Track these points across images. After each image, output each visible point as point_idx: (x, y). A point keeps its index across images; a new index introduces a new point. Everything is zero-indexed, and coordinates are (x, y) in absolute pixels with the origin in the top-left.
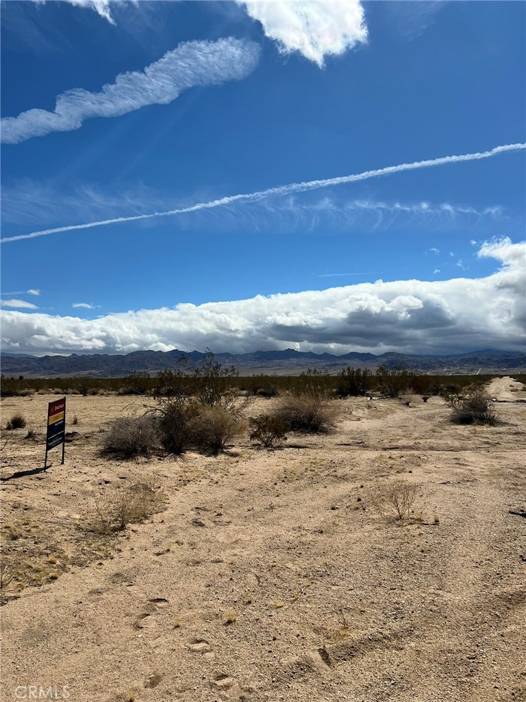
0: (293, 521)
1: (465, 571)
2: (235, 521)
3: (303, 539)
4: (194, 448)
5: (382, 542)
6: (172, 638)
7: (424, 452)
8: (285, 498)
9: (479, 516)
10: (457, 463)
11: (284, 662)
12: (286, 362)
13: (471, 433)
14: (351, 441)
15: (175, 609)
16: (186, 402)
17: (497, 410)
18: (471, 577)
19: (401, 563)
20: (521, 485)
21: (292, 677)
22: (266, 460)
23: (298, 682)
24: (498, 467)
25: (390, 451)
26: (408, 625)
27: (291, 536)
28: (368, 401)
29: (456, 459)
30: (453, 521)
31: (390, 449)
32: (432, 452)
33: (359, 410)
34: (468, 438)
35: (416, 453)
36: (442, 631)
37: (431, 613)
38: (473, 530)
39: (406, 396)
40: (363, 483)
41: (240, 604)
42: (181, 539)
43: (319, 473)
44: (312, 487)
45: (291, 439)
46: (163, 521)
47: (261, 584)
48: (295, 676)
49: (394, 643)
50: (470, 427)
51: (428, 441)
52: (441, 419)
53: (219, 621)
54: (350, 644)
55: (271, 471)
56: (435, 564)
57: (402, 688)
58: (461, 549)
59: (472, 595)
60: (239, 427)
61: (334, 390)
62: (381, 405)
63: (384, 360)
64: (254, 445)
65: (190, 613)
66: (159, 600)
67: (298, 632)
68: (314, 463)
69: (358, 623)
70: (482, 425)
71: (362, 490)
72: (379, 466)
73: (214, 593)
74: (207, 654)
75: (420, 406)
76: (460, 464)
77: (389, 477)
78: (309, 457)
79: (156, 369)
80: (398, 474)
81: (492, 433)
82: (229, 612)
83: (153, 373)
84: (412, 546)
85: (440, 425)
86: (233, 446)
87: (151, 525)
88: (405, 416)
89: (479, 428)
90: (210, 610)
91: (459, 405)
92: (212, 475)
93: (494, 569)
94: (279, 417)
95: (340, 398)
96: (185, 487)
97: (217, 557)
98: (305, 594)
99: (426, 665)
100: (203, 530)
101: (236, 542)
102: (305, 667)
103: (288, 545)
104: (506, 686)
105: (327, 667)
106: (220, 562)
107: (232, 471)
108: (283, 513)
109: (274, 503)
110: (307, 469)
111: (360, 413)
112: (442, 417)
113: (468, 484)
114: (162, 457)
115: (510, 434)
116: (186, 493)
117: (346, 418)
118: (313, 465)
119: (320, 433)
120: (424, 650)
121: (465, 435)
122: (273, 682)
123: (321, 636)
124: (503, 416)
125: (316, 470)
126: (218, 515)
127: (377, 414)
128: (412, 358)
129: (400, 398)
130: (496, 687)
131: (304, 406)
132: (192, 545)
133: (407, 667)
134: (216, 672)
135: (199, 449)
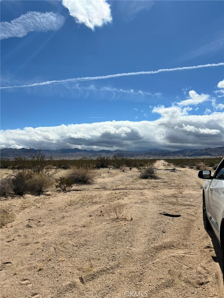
0: (73, 223)
1: (141, 238)
2: (46, 224)
3: (76, 230)
4: (29, 192)
5: (109, 229)
6: (12, 280)
7: (129, 191)
8: (70, 213)
9: (148, 216)
10: (141, 195)
11: (64, 285)
12: (75, 154)
13: (148, 182)
14: (100, 187)
15: (15, 266)
16: (27, 172)
17: (158, 173)
18: (143, 241)
19: (117, 237)
20: (164, 203)
21: (66, 291)
22: (63, 197)
23: (69, 293)
24: (157, 196)
25: (116, 191)
26: (117, 263)
27: (71, 229)
28: (108, 170)
29: (141, 193)
30: (138, 218)
31: (116, 190)
32: (132, 190)
33: (104, 174)
34: (146, 185)
35: (126, 191)
36: (131, 264)
37: (127, 257)
38: (145, 222)
39: (123, 168)
40: (104, 204)
41: (46, 261)
42: (20, 234)
43: (85, 201)
44: (82, 207)
45: (74, 187)
46: (12, 226)
47: (56, 251)
48: (68, 290)
49: (111, 271)
50: (147, 180)
51: (131, 186)
52: (136, 177)
53: (36, 269)
54: (93, 274)
55: (64, 201)
56: (130, 237)
57: (113, 290)
58: (140, 230)
59: (143, 248)
60: (51, 182)
61: (95, 166)
62: (113, 171)
63: (115, 153)
64: (58, 190)
65: (22, 267)
66: (7, 263)
67: (71, 271)
68: (84, 197)
69: (97, 264)
70: (152, 179)
71: (103, 207)
72: (110, 197)
73: (34, 257)
74: (29, 285)
75: (128, 172)
76: (142, 195)
77: (114, 202)
78: (82, 194)
79: (14, 157)
80: (118, 200)
81: (155, 182)
82: (40, 265)
83: (12, 159)
84: (121, 230)
85: (136, 179)
86: (48, 191)
87: (6, 229)
88: (122, 176)
89: (150, 180)
90: (32, 265)
91: (143, 171)
92: (37, 204)
93: (153, 237)
94: (69, 178)
95: (97, 169)
96: (24, 210)
97: (37, 241)
98: (75, 254)
99: (123, 279)
100: (31, 229)
101: (46, 233)
102: (73, 286)
103: (69, 233)
104: (154, 284)
105: (82, 285)
106: (38, 243)
107: (46, 202)
108: (69, 219)
109: (65, 215)
110: (80, 200)
111: (104, 175)
112: (136, 176)
113: (145, 203)
114: (13, 197)
115: (162, 182)
116: (24, 213)
117: (98, 177)
118: (83, 198)
119: (87, 184)
120: (123, 273)
121: (145, 183)
122: (58, 294)
123: (81, 271)
124: (160, 175)
125: (84, 200)
126: (39, 222)
127: (112, 175)
128: (127, 152)
129: (121, 169)
130: (150, 285)
131: (81, 173)
132: (26, 236)
133: (116, 281)
134: (32, 293)
135: (31, 193)
